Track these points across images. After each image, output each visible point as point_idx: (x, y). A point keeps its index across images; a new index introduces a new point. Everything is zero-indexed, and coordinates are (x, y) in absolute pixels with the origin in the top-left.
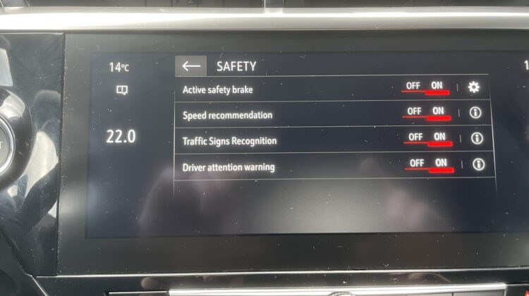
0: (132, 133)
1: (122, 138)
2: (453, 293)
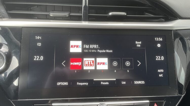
1: (39, 59)
2: (134, 103)
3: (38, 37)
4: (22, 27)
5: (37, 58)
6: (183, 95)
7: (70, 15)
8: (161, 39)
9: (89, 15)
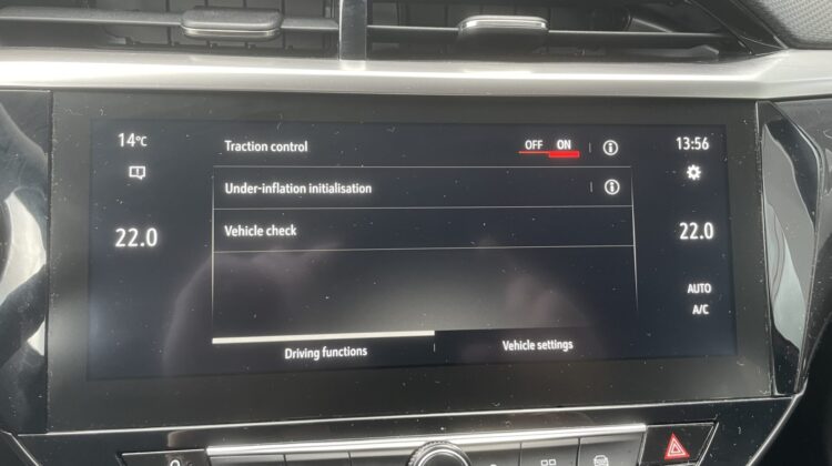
0: (152, 234)
1: (139, 240)
2: (579, 438)
3: (133, 135)
4: (54, 90)
5: (129, 236)
6: (797, 396)
7: (283, 27)
8: (704, 145)
9: (370, 30)
